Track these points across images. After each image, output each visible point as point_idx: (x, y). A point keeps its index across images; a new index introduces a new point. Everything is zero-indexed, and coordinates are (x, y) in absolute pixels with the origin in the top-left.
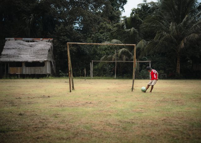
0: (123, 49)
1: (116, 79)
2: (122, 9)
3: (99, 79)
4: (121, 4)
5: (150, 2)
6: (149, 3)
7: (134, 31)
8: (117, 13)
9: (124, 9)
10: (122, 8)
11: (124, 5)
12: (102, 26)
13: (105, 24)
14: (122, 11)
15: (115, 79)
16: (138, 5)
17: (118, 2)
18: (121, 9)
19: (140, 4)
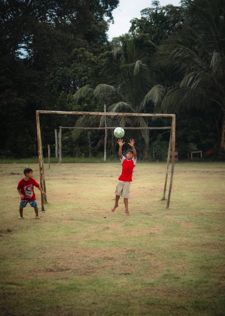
0: (120, 103)
1: (106, 162)
2: (108, 18)
3: (74, 162)
4: (107, 7)
5: (165, 6)
6: (164, 8)
7: (141, 68)
8: (101, 26)
9: (112, 18)
10: (110, 15)
11: (113, 9)
12: (76, 54)
13: (82, 51)
14: (109, 21)
15: (104, 162)
16: (143, 11)
17: (101, 3)
18: (106, 18)
19: (146, 10)
